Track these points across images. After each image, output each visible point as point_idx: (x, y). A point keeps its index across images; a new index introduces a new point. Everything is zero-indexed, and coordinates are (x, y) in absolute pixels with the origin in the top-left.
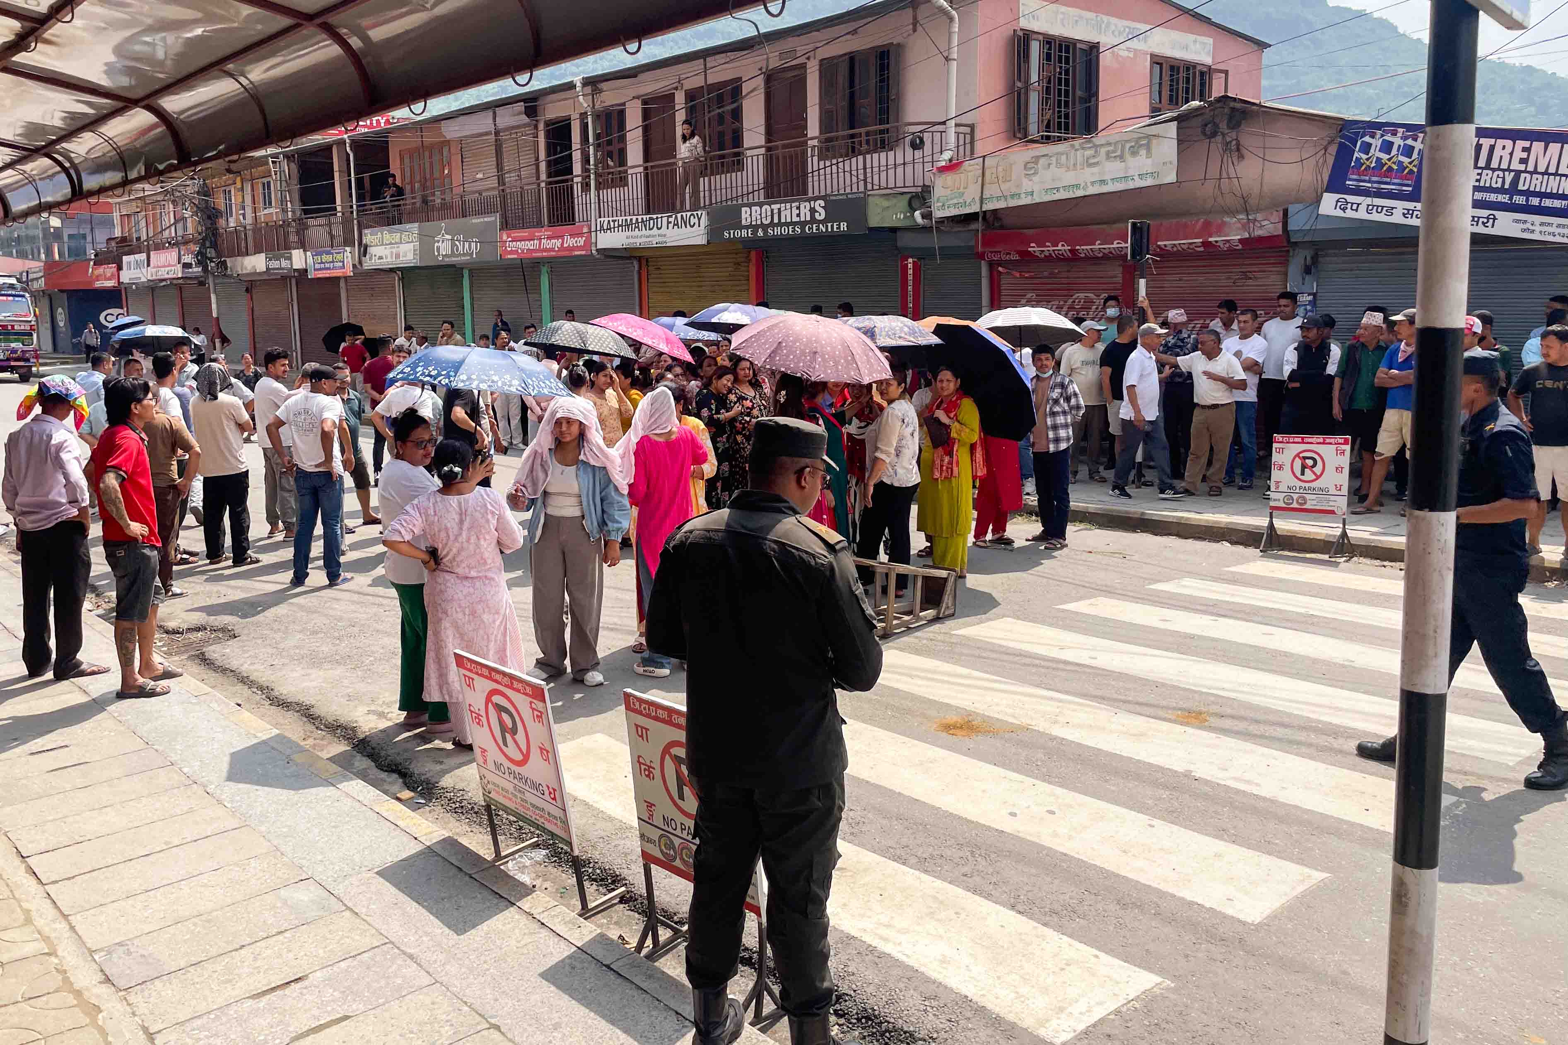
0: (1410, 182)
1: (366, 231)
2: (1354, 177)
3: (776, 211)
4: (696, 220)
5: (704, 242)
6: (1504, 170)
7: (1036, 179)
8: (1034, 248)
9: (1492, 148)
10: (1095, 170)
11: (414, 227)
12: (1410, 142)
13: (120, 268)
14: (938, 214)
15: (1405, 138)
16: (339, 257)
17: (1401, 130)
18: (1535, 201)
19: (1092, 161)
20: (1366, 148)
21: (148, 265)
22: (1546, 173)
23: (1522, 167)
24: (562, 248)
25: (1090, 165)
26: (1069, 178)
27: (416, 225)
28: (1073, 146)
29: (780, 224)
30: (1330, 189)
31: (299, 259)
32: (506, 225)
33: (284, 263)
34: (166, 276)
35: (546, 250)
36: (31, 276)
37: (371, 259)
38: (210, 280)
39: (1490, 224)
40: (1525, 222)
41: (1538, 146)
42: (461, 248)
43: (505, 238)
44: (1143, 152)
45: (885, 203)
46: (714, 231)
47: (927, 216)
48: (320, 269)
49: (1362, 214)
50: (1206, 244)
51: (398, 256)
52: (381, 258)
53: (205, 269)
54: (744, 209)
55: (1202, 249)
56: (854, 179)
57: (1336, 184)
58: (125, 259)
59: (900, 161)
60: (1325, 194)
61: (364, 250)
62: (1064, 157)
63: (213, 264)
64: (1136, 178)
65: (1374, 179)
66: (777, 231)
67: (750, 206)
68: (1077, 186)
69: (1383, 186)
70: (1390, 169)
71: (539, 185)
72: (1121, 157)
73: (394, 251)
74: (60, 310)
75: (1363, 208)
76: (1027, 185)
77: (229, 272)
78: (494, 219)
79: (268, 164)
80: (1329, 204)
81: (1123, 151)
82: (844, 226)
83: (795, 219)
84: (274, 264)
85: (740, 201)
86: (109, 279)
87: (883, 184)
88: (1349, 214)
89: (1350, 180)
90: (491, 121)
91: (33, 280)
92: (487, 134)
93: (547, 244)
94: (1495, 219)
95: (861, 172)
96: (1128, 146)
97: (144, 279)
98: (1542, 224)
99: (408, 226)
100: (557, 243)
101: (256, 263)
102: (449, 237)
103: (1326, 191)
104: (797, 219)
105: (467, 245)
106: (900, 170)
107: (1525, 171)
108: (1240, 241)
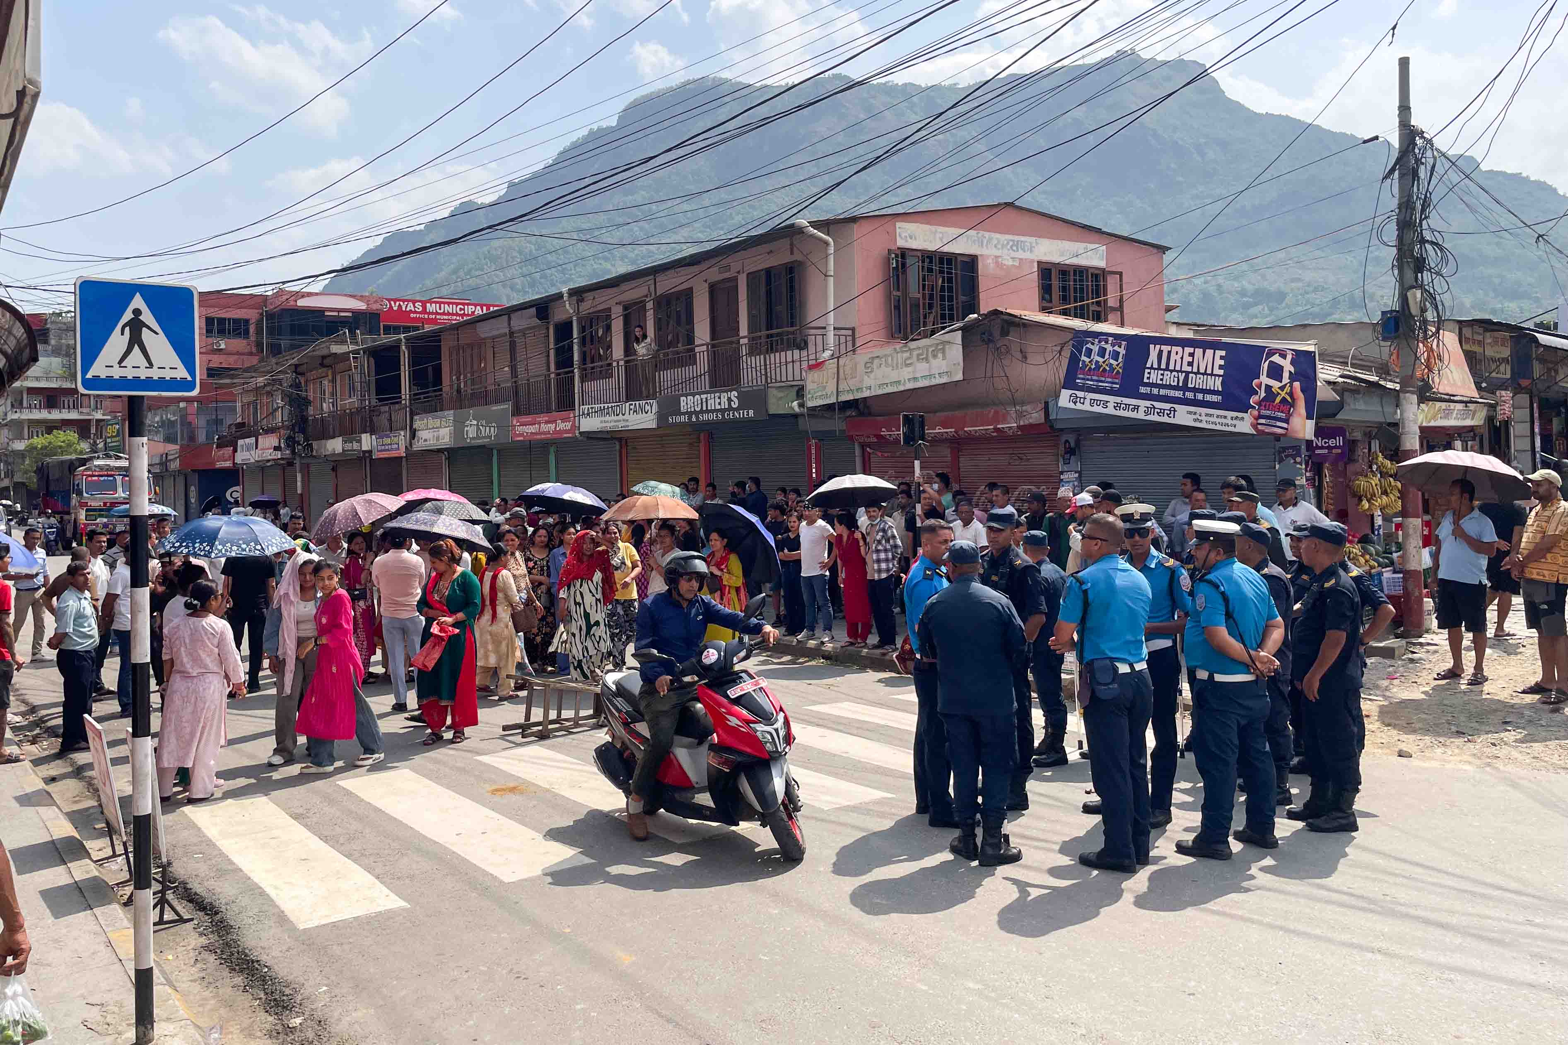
0: (1117, 381)
1: (415, 417)
2: (1082, 376)
3: (704, 400)
4: (649, 408)
5: (654, 425)
6: (1178, 371)
7: (872, 376)
8: (884, 432)
9: (1169, 352)
10: (910, 369)
11: (450, 414)
12: (1116, 348)
13: (235, 451)
14: (810, 404)
15: (1113, 345)
16: (396, 439)
17: (1110, 339)
18: (1200, 396)
19: (908, 362)
20: (1089, 352)
21: (256, 448)
22: (1205, 374)
23: (1189, 369)
24: (555, 431)
25: (907, 365)
26: (894, 376)
27: (452, 412)
28: (895, 349)
29: (708, 411)
30: (1065, 386)
31: (367, 442)
32: (517, 411)
33: (356, 446)
34: (270, 457)
35: (544, 433)
36: (169, 458)
37: (418, 441)
38: (297, 462)
39: (1172, 415)
40: (1195, 413)
41: (1199, 352)
42: (483, 432)
43: (515, 422)
44: (940, 355)
45: (781, 395)
46: (661, 417)
47: (801, 405)
48: (381, 451)
49: (1087, 407)
50: (996, 430)
51: (438, 439)
52: (426, 440)
53: (293, 452)
54: (682, 398)
55: (995, 434)
56: (759, 374)
57: (1070, 383)
58: (240, 442)
59: (789, 359)
60: (1063, 390)
61: (413, 434)
62: (890, 359)
63: (300, 447)
64: (937, 376)
65: (1095, 378)
66: (705, 417)
67: (686, 395)
68: (899, 382)
69: (1100, 384)
70: (1104, 370)
71: (549, 375)
72: (927, 360)
73: (435, 434)
74: (193, 488)
75: (1087, 402)
76: (868, 381)
77: (314, 453)
78: (508, 406)
79: (349, 359)
80: (1065, 399)
81: (927, 355)
82: (751, 413)
83: (718, 407)
84: (348, 446)
85: (680, 392)
86: (226, 460)
87: (778, 379)
88: (1079, 406)
89: (1079, 379)
90: (506, 324)
91: (170, 460)
92: (505, 335)
93: (545, 427)
94: (1175, 411)
95: (763, 367)
96: (930, 350)
97: (252, 461)
98: (1207, 415)
99: (446, 413)
100: (552, 427)
101: (335, 445)
102: (475, 422)
103: (1063, 388)
104: (719, 407)
105: (488, 428)
106: (790, 366)
107: (1192, 372)
108: (1019, 427)
